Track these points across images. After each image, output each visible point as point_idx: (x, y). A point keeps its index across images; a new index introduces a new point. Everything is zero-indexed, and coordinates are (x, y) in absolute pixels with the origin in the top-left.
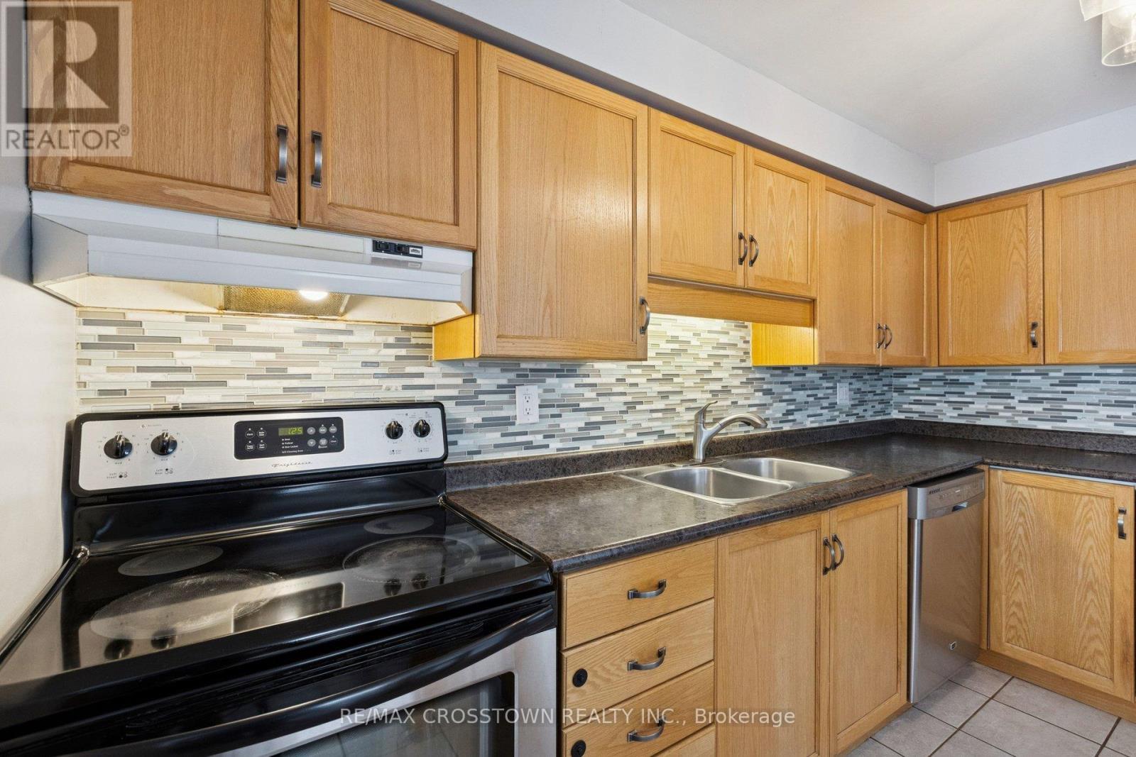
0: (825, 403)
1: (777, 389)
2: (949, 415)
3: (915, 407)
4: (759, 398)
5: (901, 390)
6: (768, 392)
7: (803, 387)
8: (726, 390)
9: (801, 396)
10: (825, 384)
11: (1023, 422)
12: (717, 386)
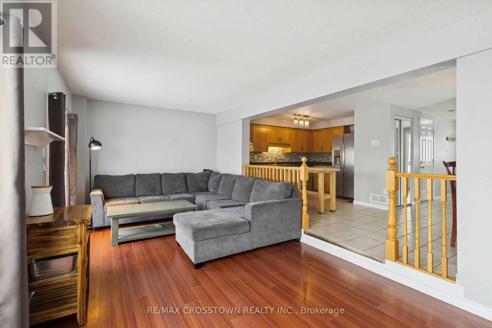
0: (297, 158)
1: (288, 156)
2: (318, 161)
3: (314, 160)
4: (285, 157)
5: (312, 157)
6: (286, 156)
7: (293, 156)
8: (280, 156)
9: (293, 157)
10: (297, 156)
11: (325, 161)
12: (279, 155)
